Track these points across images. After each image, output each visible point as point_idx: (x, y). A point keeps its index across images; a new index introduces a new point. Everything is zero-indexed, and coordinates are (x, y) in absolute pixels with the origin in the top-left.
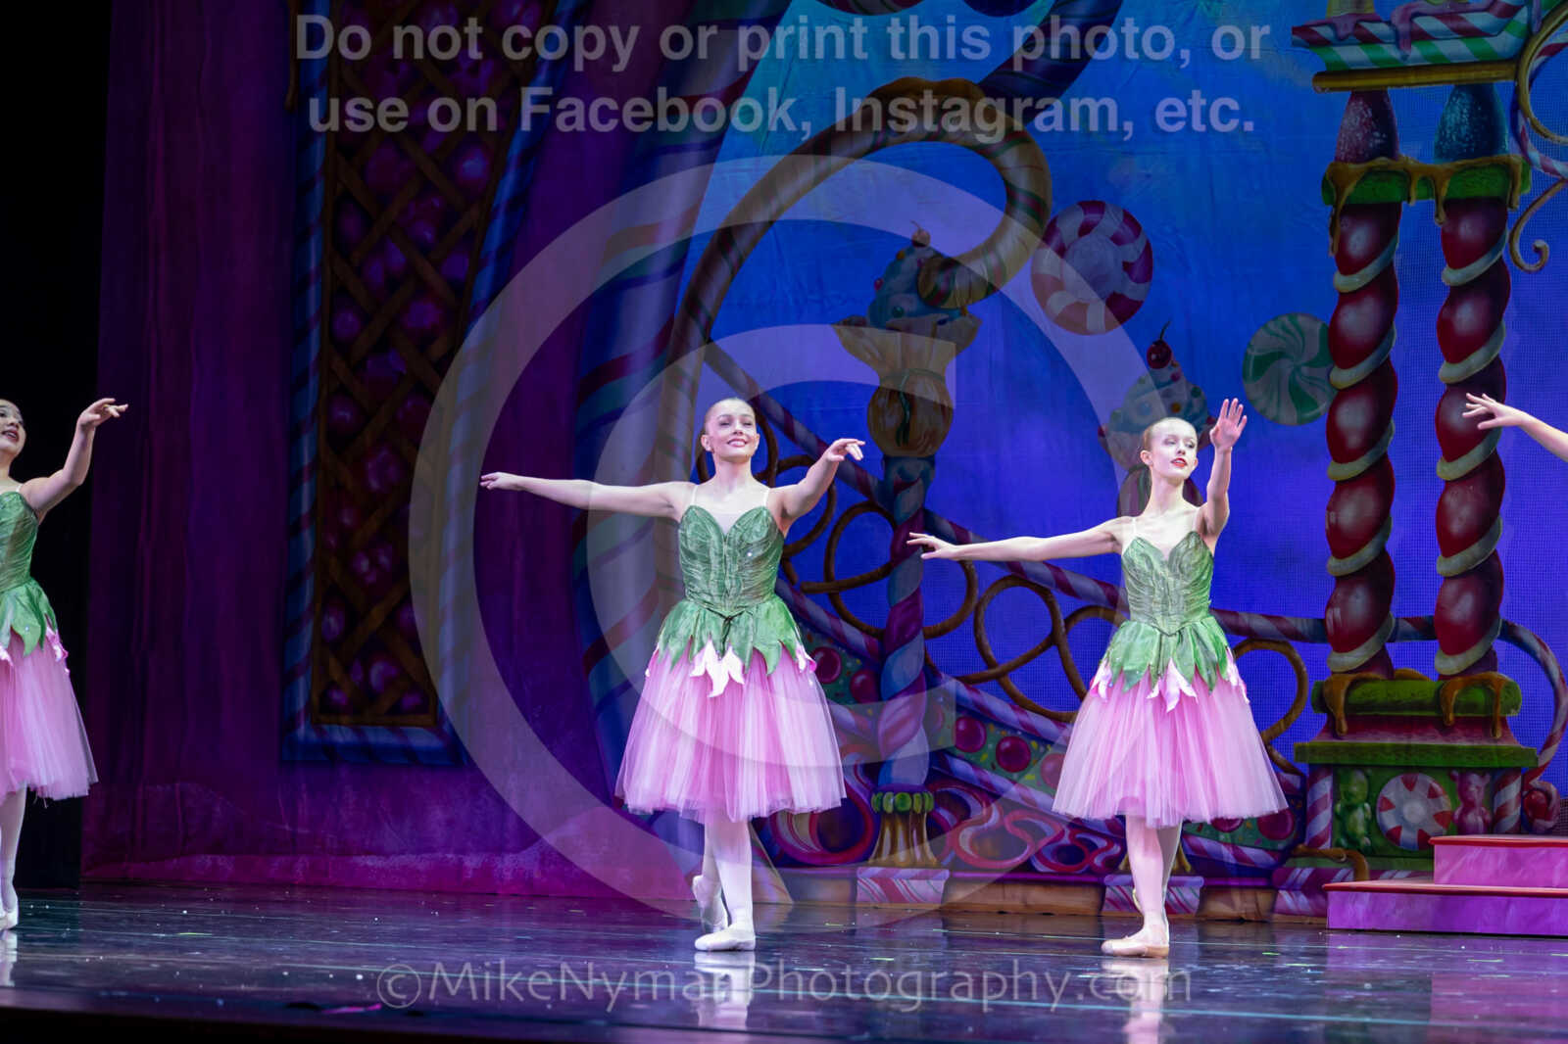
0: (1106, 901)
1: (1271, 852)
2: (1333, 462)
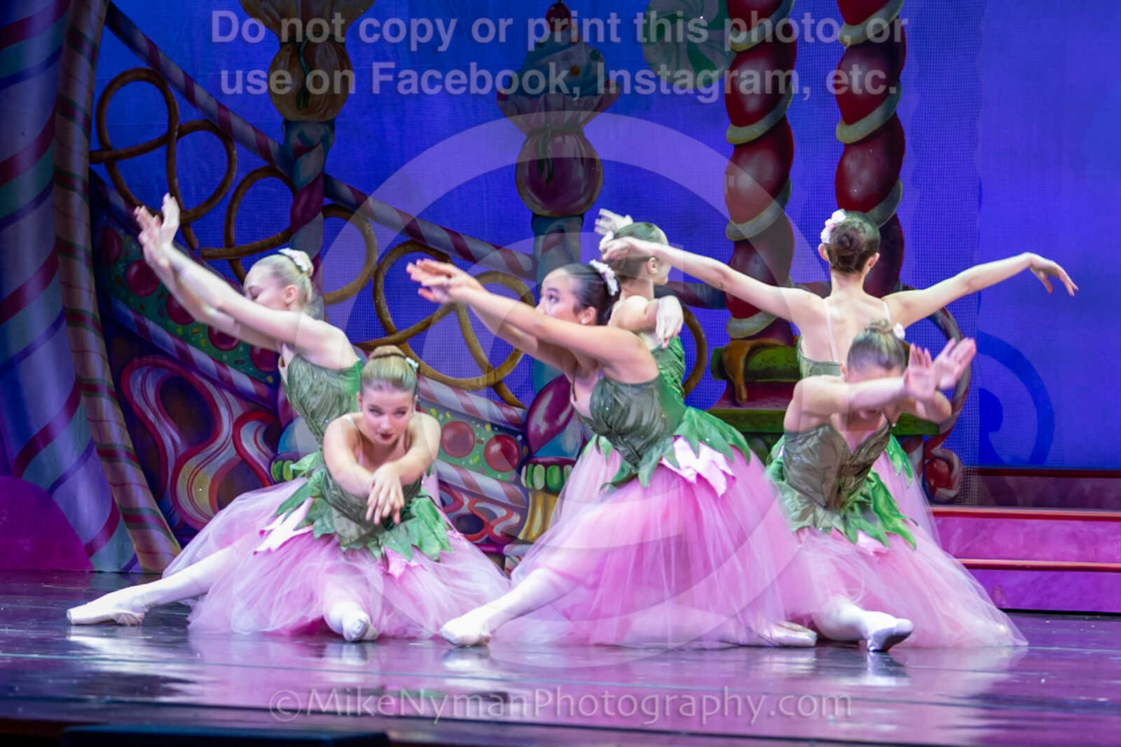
2: (731, 125)
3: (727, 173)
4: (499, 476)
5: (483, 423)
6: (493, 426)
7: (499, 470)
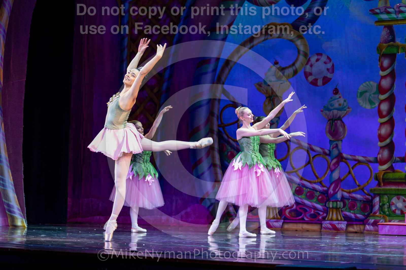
0: (323, 228)
1: (364, 215)
2: (379, 118)
3: (378, 130)
4: (321, 204)
5: (317, 191)
6: (320, 192)
7: (321, 203)
